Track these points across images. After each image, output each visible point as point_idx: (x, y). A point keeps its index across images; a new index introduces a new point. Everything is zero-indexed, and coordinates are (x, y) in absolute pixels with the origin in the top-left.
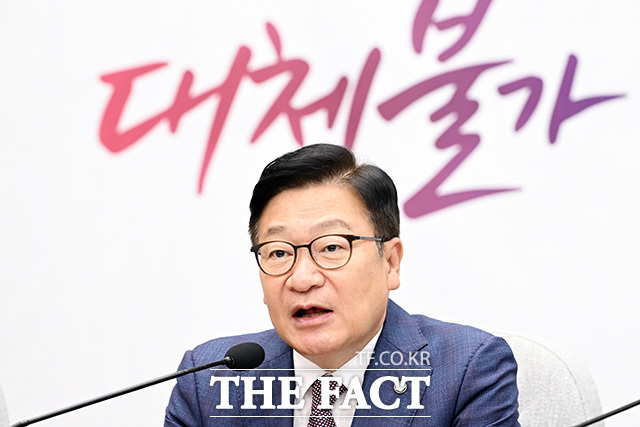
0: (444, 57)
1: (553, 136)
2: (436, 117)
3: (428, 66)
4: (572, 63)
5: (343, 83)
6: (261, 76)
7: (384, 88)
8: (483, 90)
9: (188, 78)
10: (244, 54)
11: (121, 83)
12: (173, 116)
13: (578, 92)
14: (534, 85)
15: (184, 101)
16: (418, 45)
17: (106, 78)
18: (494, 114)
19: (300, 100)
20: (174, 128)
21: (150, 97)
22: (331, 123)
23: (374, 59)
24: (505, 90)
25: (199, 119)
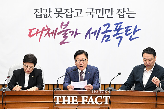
0: (64, 29)
1: (75, 37)
2: (63, 35)
3: (62, 30)
4: (77, 30)
5: (54, 31)
6: (45, 30)
7: (58, 32)
8: (68, 32)
9: (38, 30)
10: (44, 28)
11: (31, 30)
12: (36, 34)
13: (77, 33)
14: (73, 32)
15: (38, 32)
16: (61, 28)
17: (29, 30)
18: (69, 35)
19: (49, 33)
20: (36, 35)
21: (34, 32)
22: (52, 35)
23: (57, 29)
24: (70, 32)
25: (39, 34)
